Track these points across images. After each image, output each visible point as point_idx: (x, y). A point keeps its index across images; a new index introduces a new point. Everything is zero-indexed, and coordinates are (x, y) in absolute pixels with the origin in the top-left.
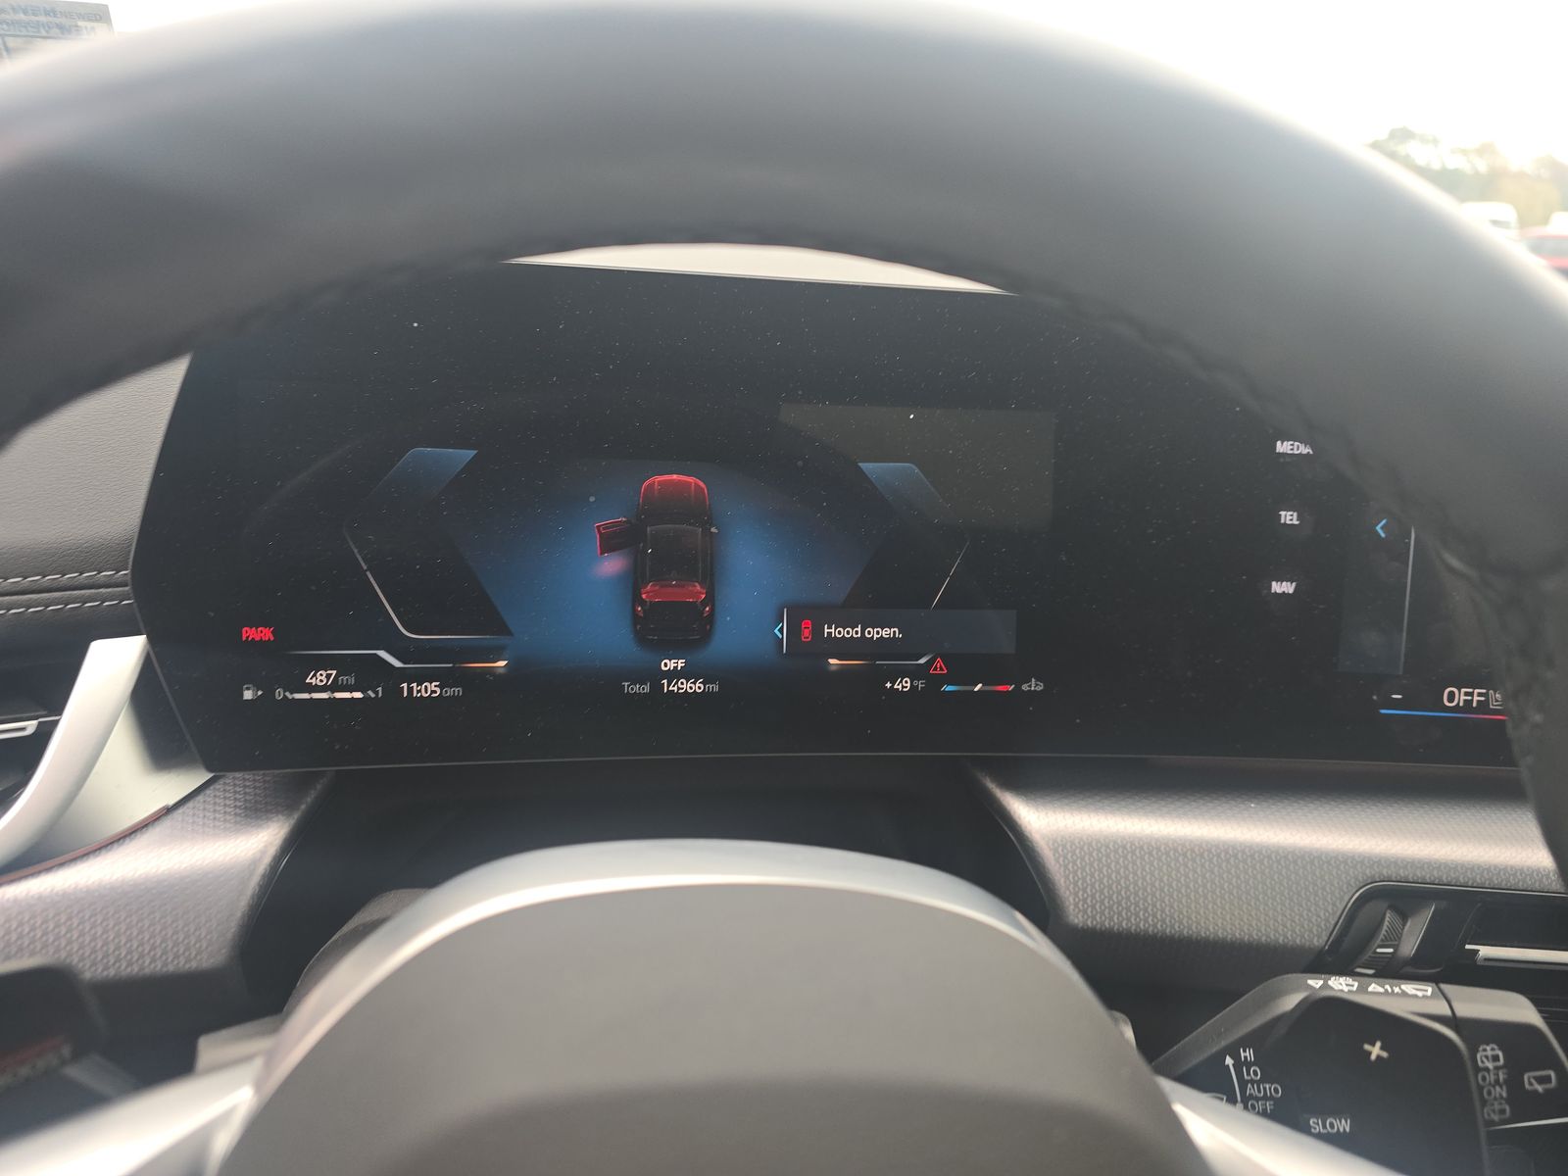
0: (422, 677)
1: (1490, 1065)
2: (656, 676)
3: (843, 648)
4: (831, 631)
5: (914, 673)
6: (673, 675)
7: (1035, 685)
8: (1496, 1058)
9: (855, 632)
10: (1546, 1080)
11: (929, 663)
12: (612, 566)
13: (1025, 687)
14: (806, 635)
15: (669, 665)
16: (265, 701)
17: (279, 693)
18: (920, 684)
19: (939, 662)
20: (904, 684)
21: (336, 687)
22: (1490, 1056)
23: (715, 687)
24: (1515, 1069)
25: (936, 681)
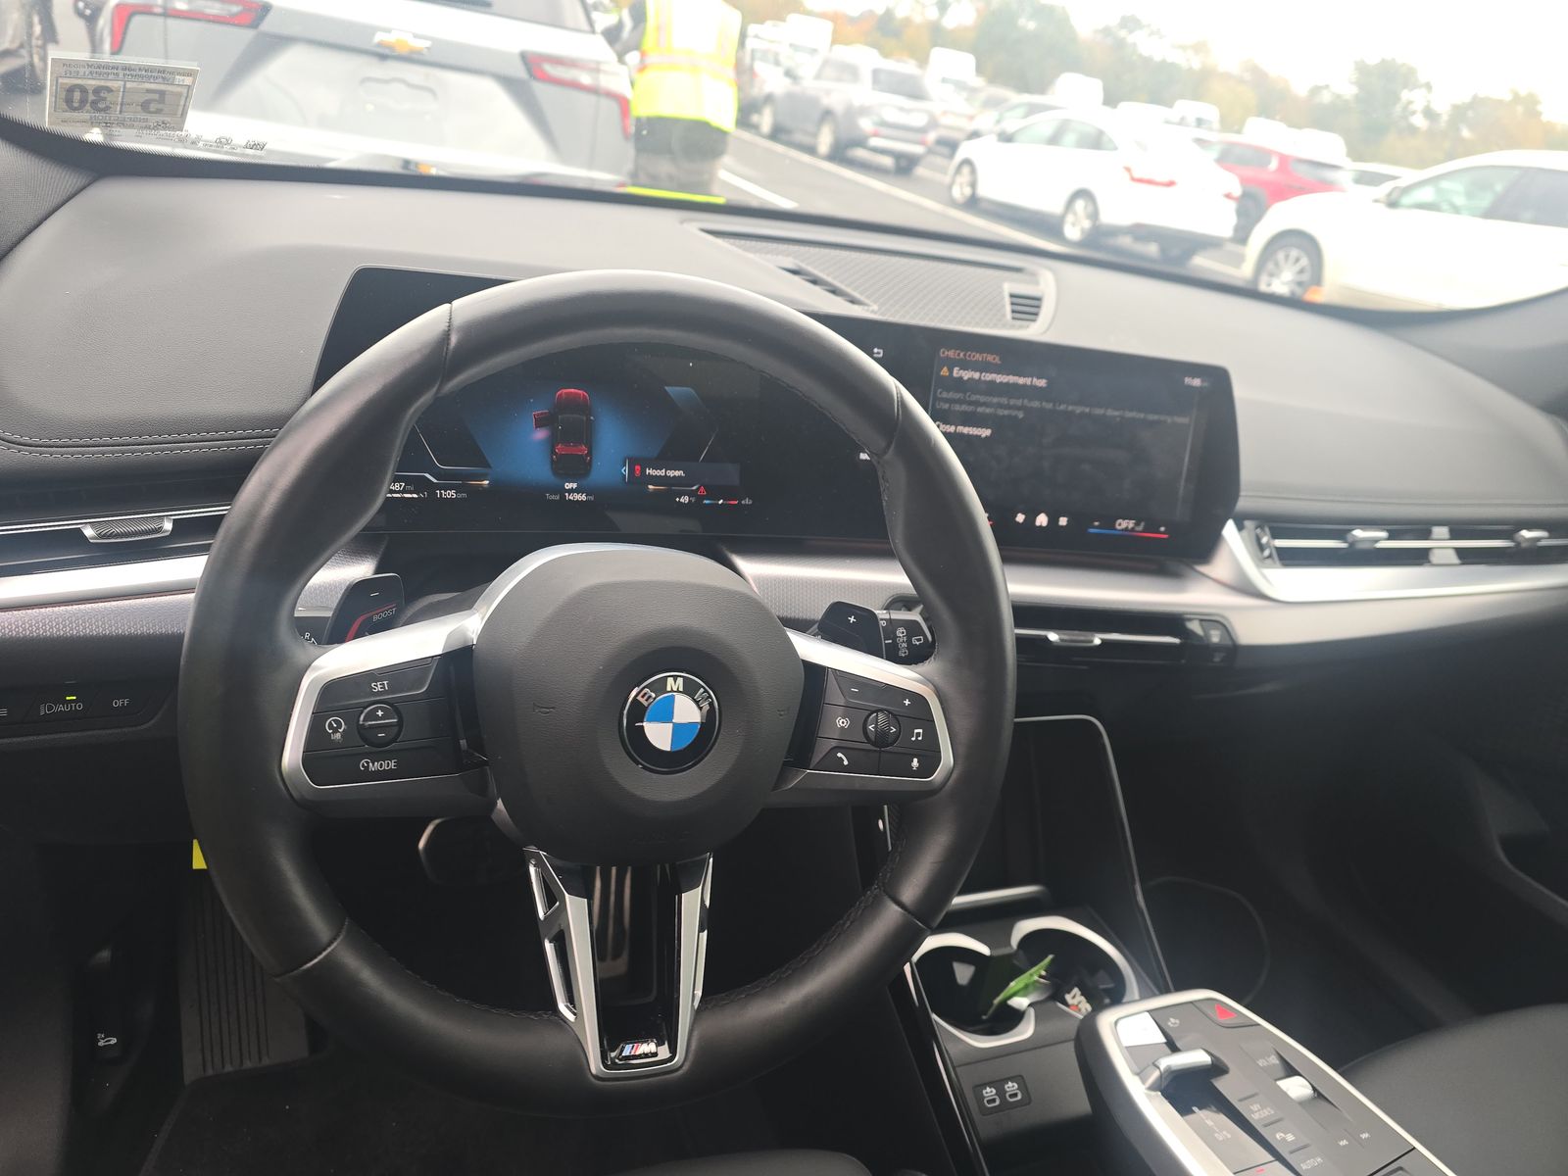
0: (447, 488)
1: (901, 636)
2: (563, 491)
3: (656, 480)
4: (649, 471)
5: (690, 494)
6: (571, 491)
7: (747, 501)
8: (903, 633)
9: (662, 473)
10: (919, 640)
11: (698, 489)
12: (541, 434)
13: (743, 502)
14: (637, 473)
15: (569, 486)
18: (693, 500)
19: (702, 489)
20: (685, 499)
21: (404, 491)
22: (901, 632)
23: (592, 498)
24: (909, 637)
25: (701, 498)
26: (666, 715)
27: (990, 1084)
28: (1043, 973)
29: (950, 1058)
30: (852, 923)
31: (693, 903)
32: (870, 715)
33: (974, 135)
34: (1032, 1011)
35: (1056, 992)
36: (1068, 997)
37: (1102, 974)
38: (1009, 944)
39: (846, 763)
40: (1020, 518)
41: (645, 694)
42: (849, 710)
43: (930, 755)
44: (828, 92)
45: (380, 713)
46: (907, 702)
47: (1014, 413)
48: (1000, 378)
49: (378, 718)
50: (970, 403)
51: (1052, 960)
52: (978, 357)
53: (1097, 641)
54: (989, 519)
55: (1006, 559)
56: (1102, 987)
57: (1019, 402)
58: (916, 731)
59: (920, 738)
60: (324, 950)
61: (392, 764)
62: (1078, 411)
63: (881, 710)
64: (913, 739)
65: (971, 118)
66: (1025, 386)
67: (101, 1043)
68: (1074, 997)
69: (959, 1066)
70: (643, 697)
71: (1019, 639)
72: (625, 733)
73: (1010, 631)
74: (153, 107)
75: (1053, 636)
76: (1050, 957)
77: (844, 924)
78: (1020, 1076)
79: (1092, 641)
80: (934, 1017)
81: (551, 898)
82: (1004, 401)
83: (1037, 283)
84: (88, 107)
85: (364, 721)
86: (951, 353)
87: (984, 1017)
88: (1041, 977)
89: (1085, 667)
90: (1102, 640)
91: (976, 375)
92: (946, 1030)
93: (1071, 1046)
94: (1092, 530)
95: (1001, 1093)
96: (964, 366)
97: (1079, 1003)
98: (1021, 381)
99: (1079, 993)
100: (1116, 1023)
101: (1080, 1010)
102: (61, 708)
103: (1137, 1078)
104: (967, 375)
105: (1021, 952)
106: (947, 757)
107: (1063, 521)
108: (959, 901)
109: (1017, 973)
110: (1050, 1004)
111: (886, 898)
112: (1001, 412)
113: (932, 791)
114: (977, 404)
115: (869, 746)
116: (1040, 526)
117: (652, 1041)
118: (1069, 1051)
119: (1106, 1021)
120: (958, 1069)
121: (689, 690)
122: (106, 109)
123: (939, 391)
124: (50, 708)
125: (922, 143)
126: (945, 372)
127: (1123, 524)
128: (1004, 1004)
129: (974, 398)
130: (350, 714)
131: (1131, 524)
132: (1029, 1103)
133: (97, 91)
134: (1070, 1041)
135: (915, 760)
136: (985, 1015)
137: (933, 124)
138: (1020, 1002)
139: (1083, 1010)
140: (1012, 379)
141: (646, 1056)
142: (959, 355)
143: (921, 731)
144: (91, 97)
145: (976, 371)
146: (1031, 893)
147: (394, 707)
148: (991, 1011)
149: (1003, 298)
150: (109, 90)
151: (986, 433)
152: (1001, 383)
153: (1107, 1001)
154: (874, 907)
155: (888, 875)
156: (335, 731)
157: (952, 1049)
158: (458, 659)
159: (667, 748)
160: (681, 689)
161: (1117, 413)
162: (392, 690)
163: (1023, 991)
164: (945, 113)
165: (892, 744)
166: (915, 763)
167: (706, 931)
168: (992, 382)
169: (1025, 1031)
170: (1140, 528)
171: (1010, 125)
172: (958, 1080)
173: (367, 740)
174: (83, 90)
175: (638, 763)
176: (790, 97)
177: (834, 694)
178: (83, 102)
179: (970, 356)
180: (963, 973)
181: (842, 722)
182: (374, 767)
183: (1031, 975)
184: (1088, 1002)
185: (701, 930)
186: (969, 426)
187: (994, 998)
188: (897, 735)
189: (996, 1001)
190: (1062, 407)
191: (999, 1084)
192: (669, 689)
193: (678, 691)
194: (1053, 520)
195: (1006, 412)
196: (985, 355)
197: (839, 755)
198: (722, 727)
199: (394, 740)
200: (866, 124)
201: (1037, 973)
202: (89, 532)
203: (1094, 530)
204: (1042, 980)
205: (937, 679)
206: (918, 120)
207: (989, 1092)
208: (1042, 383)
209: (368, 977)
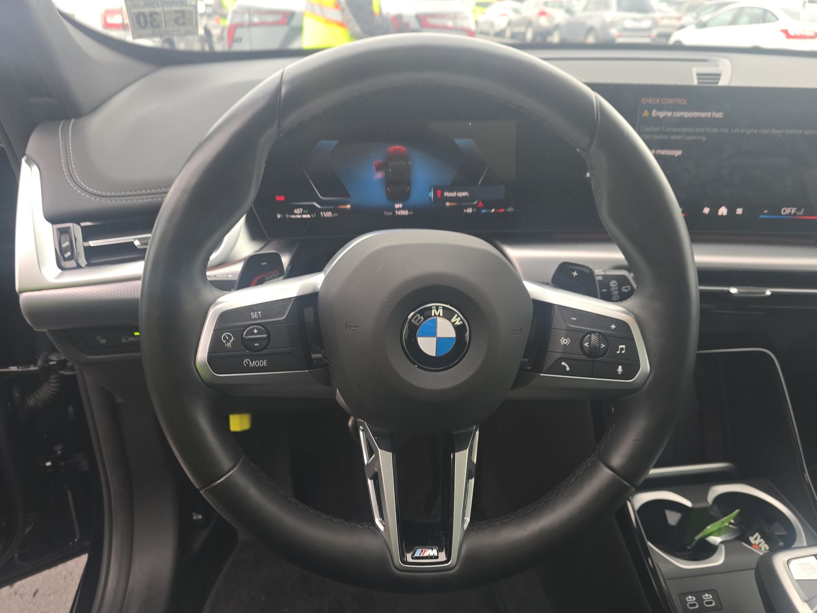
0: (326, 211)
1: (614, 286)
2: (394, 209)
3: (451, 199)
4: (447, 194)
5: (473, 207)
6: (399, 209)
7: (510, 209)
8: (615, 284)
9: (454, 194)
10: (627, 288)
11: (478, 203)
12: (379, 175)
13: (508, 210)
14: (439, 195)
15: (397, 206)
16: (284, 218)
17: (287, 216)
18: (475, 210)
19: (480, 203)
20: (469, 210)
21: (303, 213)
22: (613, 284)
23: (412, 213)
24: (620, 286)
25: (479, 209)
26: (432, 332)
27: (692, 594)
28: (732, 521)
29: (662, 574)
30: (576, 479)
31: (462, 460)
32: (586, 335)
33: (682, 27)
34: (723, 547)
35: (742, 534)
36: (751, 539)
37: (777, 524)
38: (706, 500)
39: (568, 369)
40: (706, 210)
41: (417, 318)
42: (570, 332)
43: (632, 364)
44: (591, 17)
45: (256, 331)
46: (613, 327)
47: (699, 138)
48: (687, 115)
49: (254, 334)
50: (666, 133)
51: (739, 513)
52: (670, 101)
53: (768, 292)
54: (683, 212)
55: (694, 240)
56: (776, 534)
57: (702, 130)
58: (620, 347)
59: (623, 352)
60: (225, 475)
61: (264, 363)
62: (748, 133)
63: (594, 332)
64: (618, 352)
65: (679, 19)
66: (706, 118)
67: (195, 518)
68: (756, 539)
69: (669, 579)
70: (416, 319)
71: (703, 294)
72: (405, 345)
73: (695, 287)
74: (180, 21)
75: (734, 290)
76: (737, 511)
77: (570, 480)
78: (714, 590)
79: (765, 293)
80: (649, 544)
81: (371, 452)
82: (691, 130)
83: (718, 66)
84: (149, 25)
85: (246, 335)
86: (650, 101)
87: (689, 547)
88: (730, 523)
89: (760, 313)
90: (772, 292)
91: (669, 114)
92: (659, 554)
93: (752, 573)
94: (762, 217)
95: (700, 600)
96: (660, 108)
97: (760, 543)
98: (703, 115)
99: (759, 537)
100: (788, 562)
101: (760, 548)
102: (132, 339)
103: (806, 605)
104: (662, 114)
105: (715, 507)
106: (645, 365)
107: (739, 211)
108: (654, 472)
109: (711, 520)
110: (737, 543)
111: (601, 463)
112: (689, 138)
113: (633, 390)
114: (671, 133)
115: (584, 357)
116: (722, 216)
117: (435, 548)
118: (750, 577)
119: (780, 560)
120: (667, 582)
121: (448, 315)
122: (158, 26)
123: (642, 127)
124: (127, 339)
125: (649, 37)
126: (646, 113)
127: (786, 211)
128: (703, 541)
129: (668, 129)
130: (237, 332)
131: (794, 210)
132: (721, 609)
133: (151, 14)
134: (753, 569)
135: (620, 367)
136: (690, 545)
137: (655, 24)
138: (716, 540)
139: (763, 549)
140: (696, 114)
141: (431, 557)
142: (656, 101)
143: (624, 346)
144: (149, 19)
145: (669, 111)
146: (718, 468)
147: (265, 328)
148: (693, 544)
149: (692, 76)
150: (156, 13)
151: (678, 153)
152: (688, 118)
153: (781, 544)
154: (592, 470)
155: (603, 448)
156: (228, 341)
157: (662, 568)
158: (308, 300)
159: (434, 355)
160: (441, 315)
161: (779, 132)
162: (264, 317)
163: (717, 533)
164: (662, 18)
165: (602, 356)
166: (620, 369)
167: (474, 479)
168: (682, 118)
169: (718, 560)
170: (801, 213)
171: (705, 18)
172: (668, 590)
173: (247, 347)
174: (144, 15)
175: (414, 364)
176: (569, 24)
177: (558, 322)
178: (146, 22)
179: (664, 101)
180: (673, 518)
181: (564, 341)
182: (253, 364)
183: (723, 522)
184: (766, 543)
185: (469, 477)
186: (666, 149)
187: (696, 536)
188: (606, 349)
189: (697, 538)
190: (736, 131)
191: (698, 594)
192: (433, 314)
193: (439, 316)
194: (731, 211)
195: (693, 138)
196: (675, 100)
197: (563, 363)
198: (472, 341)
199: (265, 348)
200: (614, 32)
201: (729, 520)
202: (137, 243)
203: (765, 215)
204: (731, 526)
205: (636, 310)
206: (646, 24)
207: (691, 599)
208: (720, 115)
209: (254, 493)
